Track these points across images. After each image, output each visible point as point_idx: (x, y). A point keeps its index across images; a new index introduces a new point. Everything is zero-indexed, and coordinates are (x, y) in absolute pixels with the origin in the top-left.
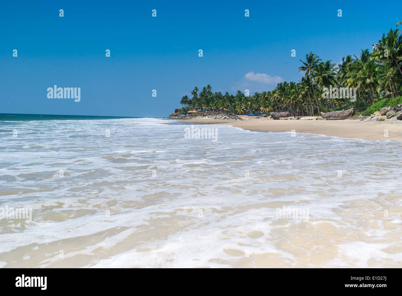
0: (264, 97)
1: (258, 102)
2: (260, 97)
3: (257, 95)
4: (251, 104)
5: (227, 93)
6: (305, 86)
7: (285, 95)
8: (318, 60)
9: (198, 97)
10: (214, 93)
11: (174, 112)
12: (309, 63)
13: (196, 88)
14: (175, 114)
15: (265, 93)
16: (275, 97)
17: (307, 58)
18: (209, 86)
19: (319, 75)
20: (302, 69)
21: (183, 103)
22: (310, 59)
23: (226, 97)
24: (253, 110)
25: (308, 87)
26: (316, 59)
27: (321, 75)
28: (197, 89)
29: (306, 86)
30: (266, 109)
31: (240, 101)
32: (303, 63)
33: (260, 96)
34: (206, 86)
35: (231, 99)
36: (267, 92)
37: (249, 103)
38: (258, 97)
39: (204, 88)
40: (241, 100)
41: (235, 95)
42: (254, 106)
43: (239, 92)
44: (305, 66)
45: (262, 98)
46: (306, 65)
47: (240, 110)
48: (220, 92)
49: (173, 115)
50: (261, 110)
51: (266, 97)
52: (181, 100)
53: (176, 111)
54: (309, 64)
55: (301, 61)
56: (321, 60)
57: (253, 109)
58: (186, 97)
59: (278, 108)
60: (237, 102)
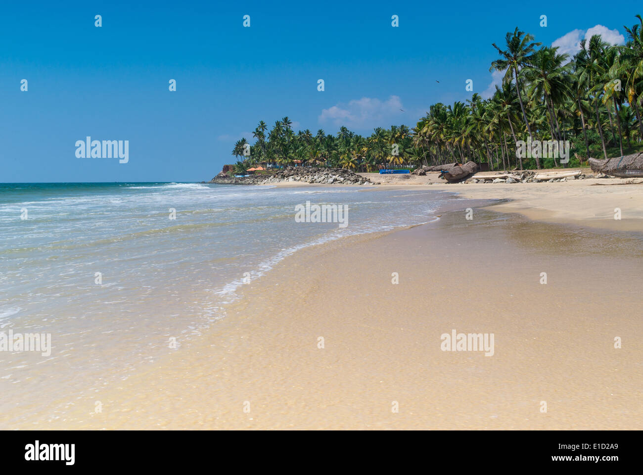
0: (393, 136)
1: (382, 147)
2: (385, 137)
3: (380, 133)
4: (368, 151)
5: (321, 132)
6: (501, 105)
7: (447, 128)
8: (532, 45)
9: (267, 140)
10: (297, 133)
11: (221, 172)
12: (512, 53)
13: (262, 123)
14: (224, 175)
15: (394, 128)
16: (425, 133)
17: (508, 42)
18: (286, 119)
19: (540, 76)
20: (498, 67)
21: (238, 153)
22: (515, 45)
23: (318, 140)
24: (374, 163)
25: (510, 106)
26: (528, 44)
27: (545, 76)
28: (264, 126)
29: (504, 106)
30: (399, 160)
31: (346, 146)
32: (500, 52)
33: (385, 134)
34: (281, 120)
35: (329, 142)
36: (399, 125)
37: (365, 149)
38: (383, 137)
39: (278, 124)
40: (348, 143)
41: (336, 136)
42: (376, 154)
43: (343, 129)
44: (504, 59)
45: (389, 139)
46: (508, 56)
47: (349, 163)
48: (308, 132)
49: (219, 177)
50: (389, 161)
51: (396, 136)
52: (233, 147)
53: (226, 168)
54: (512, 55)
55: (496, 47)
56: (538, 44)
57: (372, 160)
58: (243, 142)
59: (428, 156)
60: (342, 147)
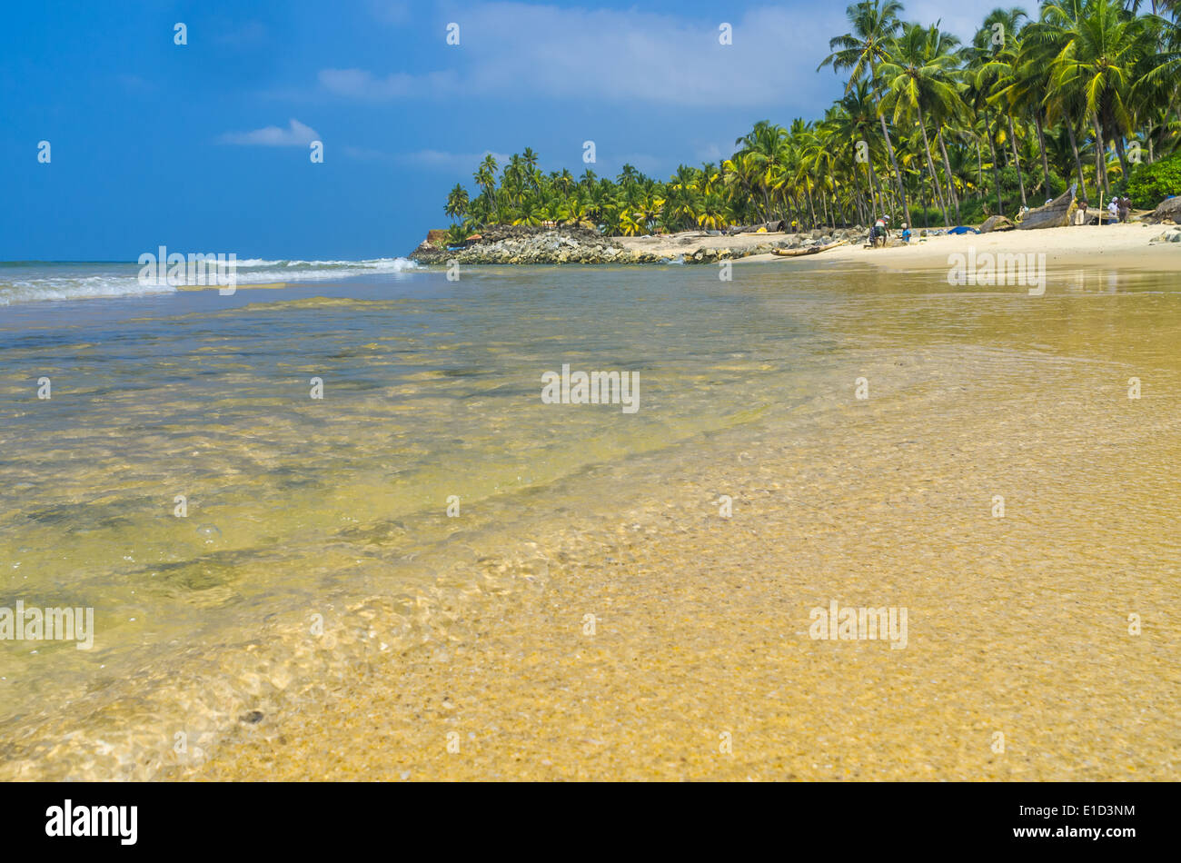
5: (588, 174)
9: (499, 187)
10: (548, 175)
11: (425, 242)
13: (489, 159)
14: (429, 246)
15: (709, 169)
18: (528, 154)
23: (584, 187)
31: (630, 197)
34: (520, 153)
35: (603, 192)
37: (659, 202)
39: (515, 160)
40: (633, 191)
41: (615, 181)
43: (628, 169)
47: (633, 226)
48: (565, 173)
49: (421, 250)
51: (712, 179)
53: (433, 236)
58: (458, 193)
60: (623, 198)
